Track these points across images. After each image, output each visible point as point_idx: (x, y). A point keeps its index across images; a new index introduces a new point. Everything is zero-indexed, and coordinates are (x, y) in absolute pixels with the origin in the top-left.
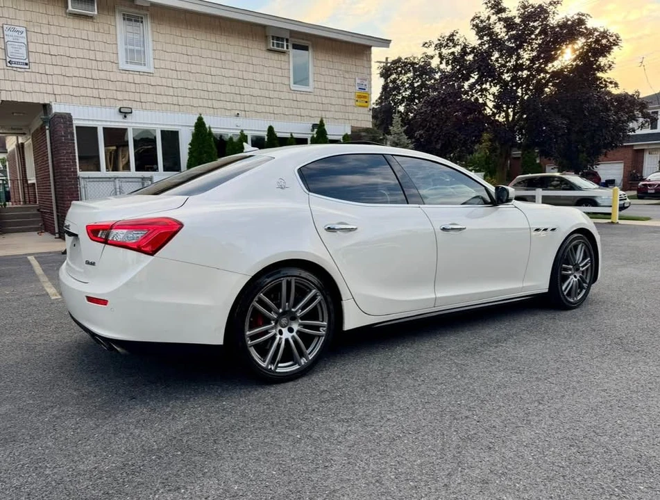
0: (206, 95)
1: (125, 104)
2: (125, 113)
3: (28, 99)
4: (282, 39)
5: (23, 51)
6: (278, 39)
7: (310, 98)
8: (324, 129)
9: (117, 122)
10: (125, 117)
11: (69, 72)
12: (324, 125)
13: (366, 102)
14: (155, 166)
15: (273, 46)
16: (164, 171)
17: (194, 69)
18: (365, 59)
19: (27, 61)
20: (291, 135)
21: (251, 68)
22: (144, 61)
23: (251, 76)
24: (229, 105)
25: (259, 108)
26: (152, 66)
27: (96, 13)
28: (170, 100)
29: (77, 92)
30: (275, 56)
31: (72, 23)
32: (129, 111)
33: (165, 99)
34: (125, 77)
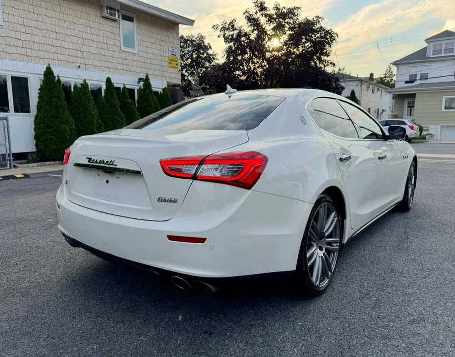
0: (51, 48)
4: (114, 10)
6: (111, 9)
7: (136, 58)
12: (149, 80)
13: (177, 65)
14: (6, 108)
15: (107, 14)
16: (15, 111)
17: (40, 25)
18: (175, 32)
20: (124, 86)
21: (89, 30)
23: (89, 36)
24: (71, 59)
25: (97, 63)
26: (2, 18)
28: (19, 50)
30: (108, 23)
33: (15, 50)
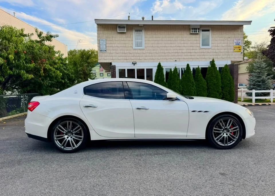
0: (163, 54)
1: (134, 61)
2: (134, 64)
3: (105, 61)
4: (196, 29)
5: (105, 47)
6: (194, 29)
7: (210, 51)
8: (214, 63)
9: (132, 67)
10: (134, 65)
11: (118, 52)
13: (240, 50)
15: (192, 32)
17: (159, 45)
18: (239, 31)
19: (106, 50)
20: (198, 67)
21: (183, 42)
22: (142, 45)
23: (182, 45)
24: (172, 57)
25: (185, 57)
26: (144, 46)
27: (126, 31)
28: (150, 58)
29: (120, 58)
30: (194, 36)
31: (119, 35)
32: (135, 63)
34: (135, 51)
